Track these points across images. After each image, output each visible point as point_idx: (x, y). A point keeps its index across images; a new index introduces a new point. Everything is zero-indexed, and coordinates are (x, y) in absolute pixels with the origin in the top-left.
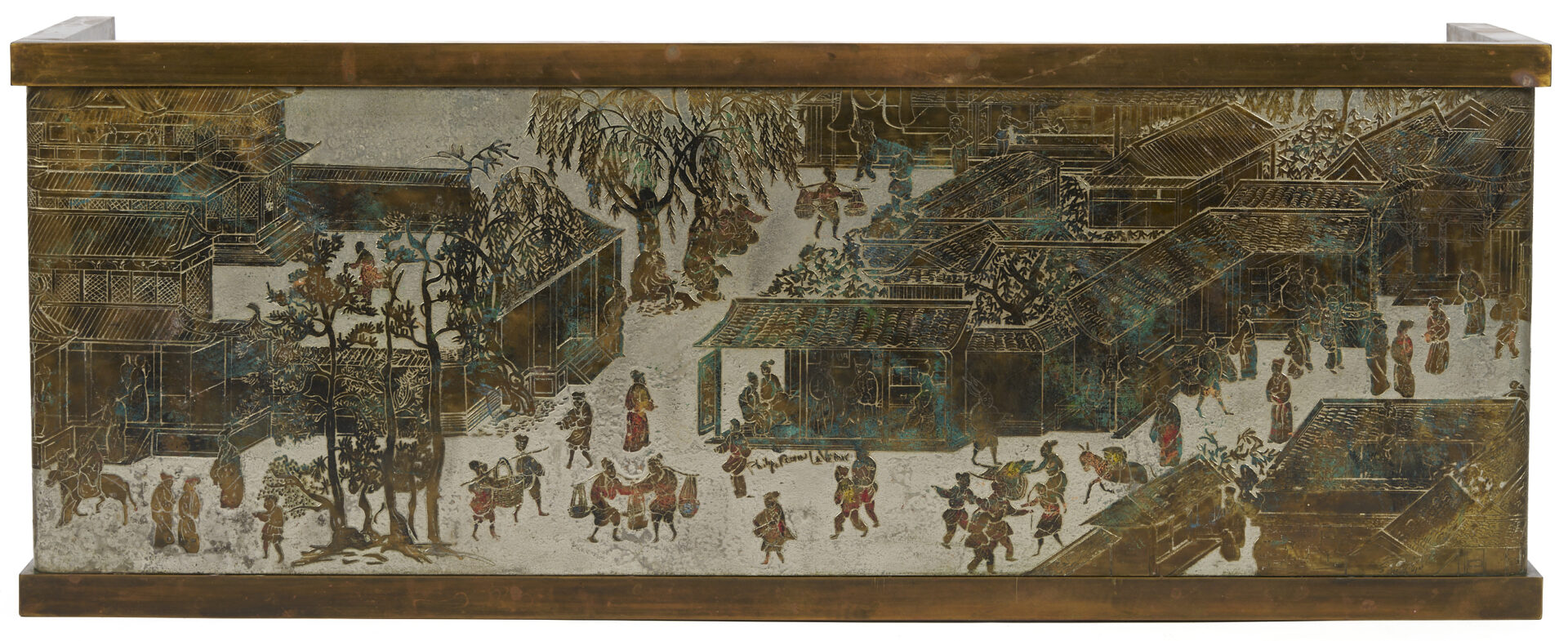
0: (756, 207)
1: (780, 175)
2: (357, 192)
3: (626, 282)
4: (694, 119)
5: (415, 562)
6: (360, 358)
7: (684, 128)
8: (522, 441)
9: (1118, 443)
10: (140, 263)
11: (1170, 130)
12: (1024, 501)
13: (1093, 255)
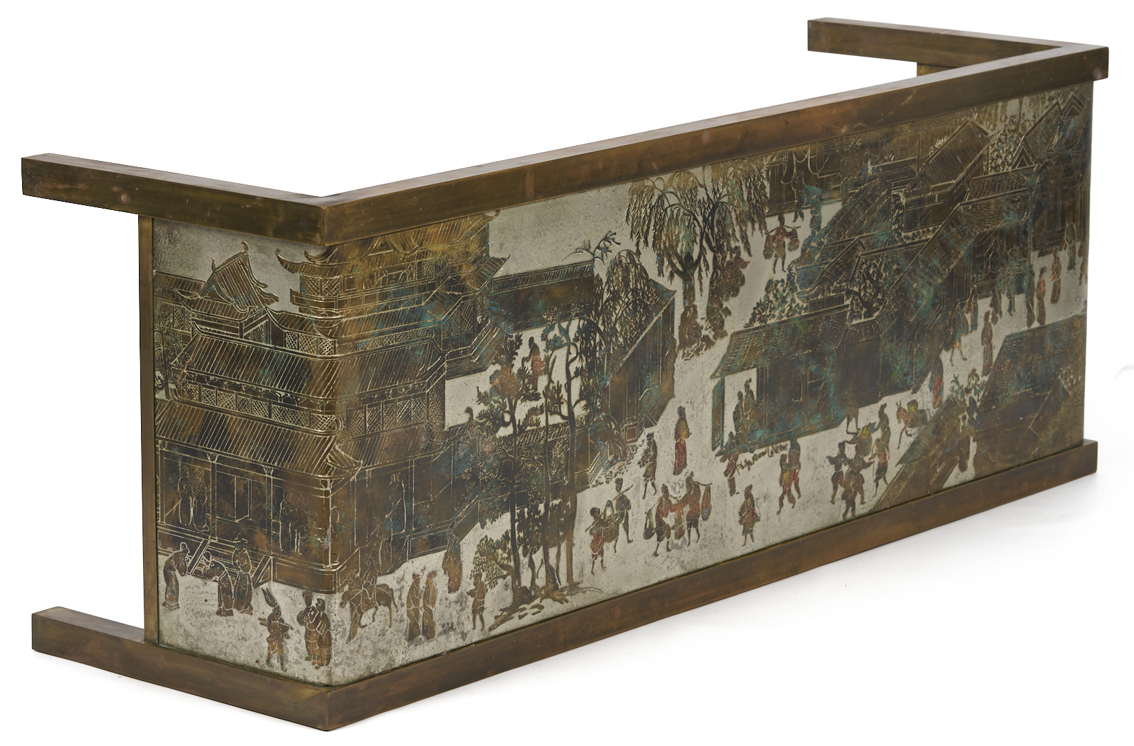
0: (744, 255)
1: (757, 226)
2: (530, 294)
3: (676, 335)
4: (714, 190)
5: (559, 604)
6: (530, 439)
7: (709, 198)
8: (619, 482)
9: (914, 397)
10: (401, 389)
11: (943, 146)
12: (870, 456)
13: (906, 253)
